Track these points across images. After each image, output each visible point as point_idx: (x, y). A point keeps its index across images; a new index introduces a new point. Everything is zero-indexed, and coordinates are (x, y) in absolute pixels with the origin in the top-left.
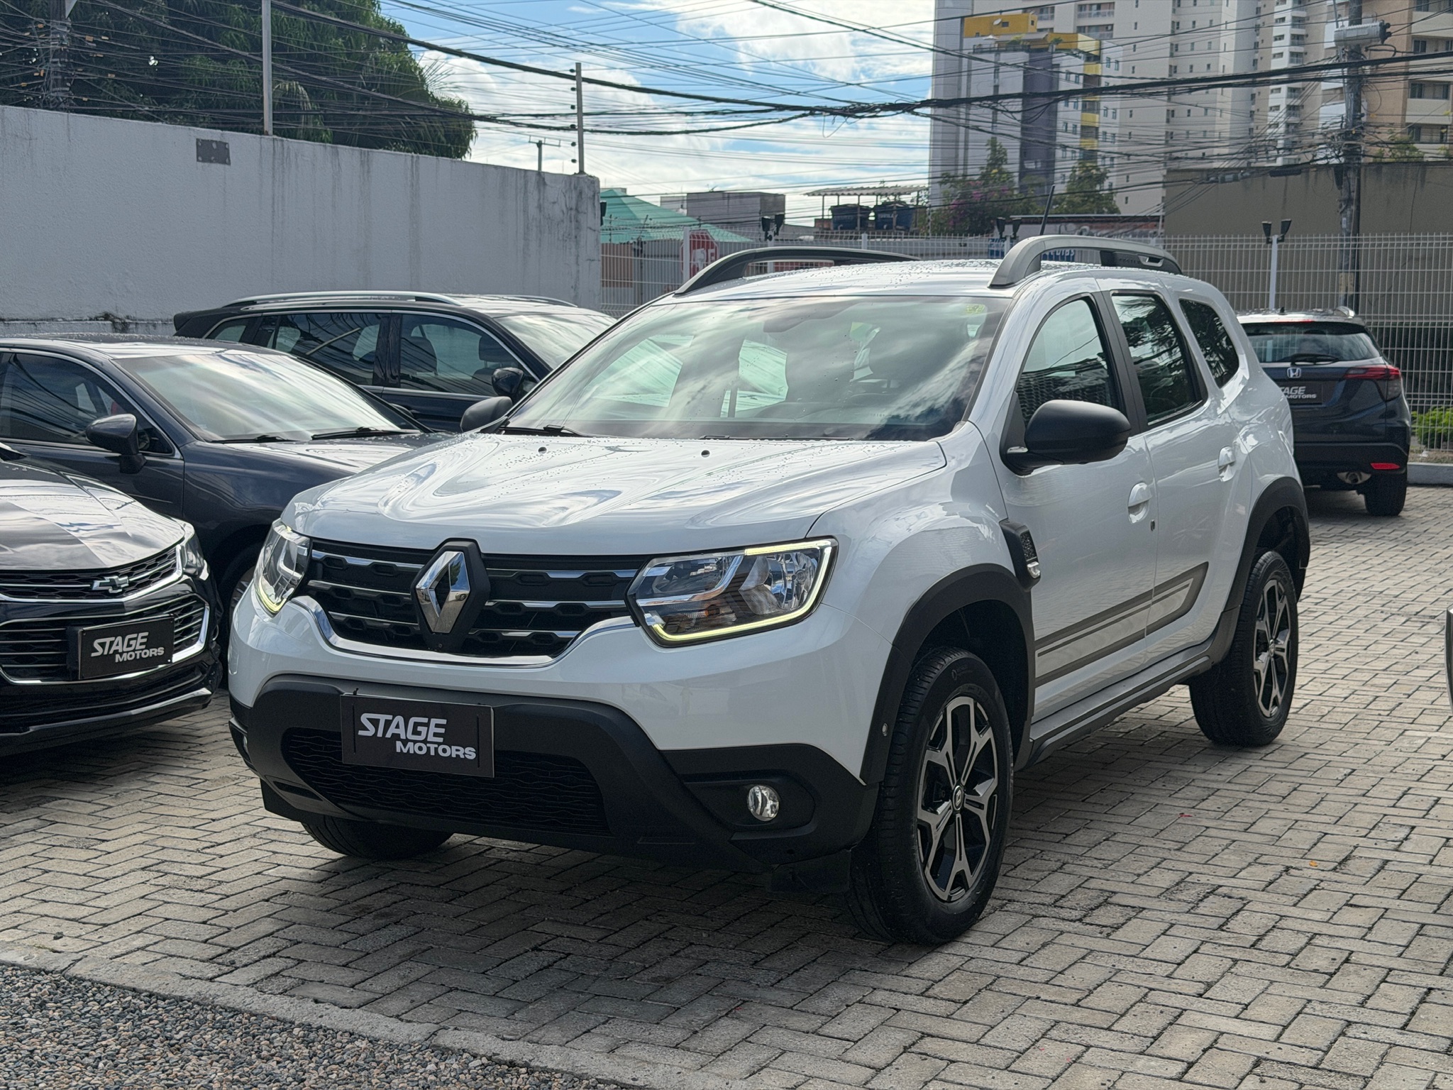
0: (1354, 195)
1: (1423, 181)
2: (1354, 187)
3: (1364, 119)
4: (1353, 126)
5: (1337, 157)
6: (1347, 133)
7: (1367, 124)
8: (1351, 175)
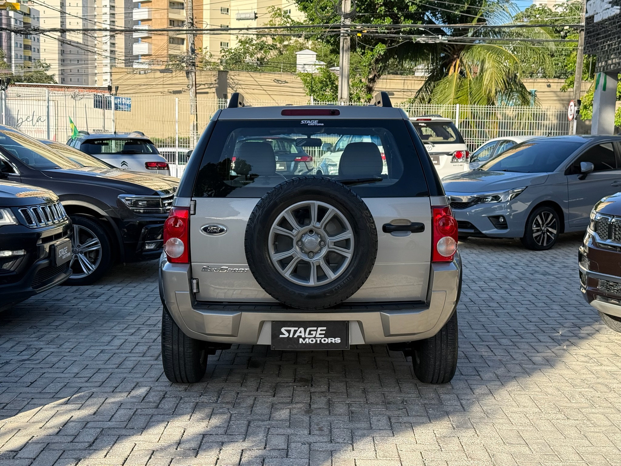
0: (194, 83)
2: (194, 80)
4: (192, 54)
5: (186, 66)
6: (190, 57)
8: (193, 74)
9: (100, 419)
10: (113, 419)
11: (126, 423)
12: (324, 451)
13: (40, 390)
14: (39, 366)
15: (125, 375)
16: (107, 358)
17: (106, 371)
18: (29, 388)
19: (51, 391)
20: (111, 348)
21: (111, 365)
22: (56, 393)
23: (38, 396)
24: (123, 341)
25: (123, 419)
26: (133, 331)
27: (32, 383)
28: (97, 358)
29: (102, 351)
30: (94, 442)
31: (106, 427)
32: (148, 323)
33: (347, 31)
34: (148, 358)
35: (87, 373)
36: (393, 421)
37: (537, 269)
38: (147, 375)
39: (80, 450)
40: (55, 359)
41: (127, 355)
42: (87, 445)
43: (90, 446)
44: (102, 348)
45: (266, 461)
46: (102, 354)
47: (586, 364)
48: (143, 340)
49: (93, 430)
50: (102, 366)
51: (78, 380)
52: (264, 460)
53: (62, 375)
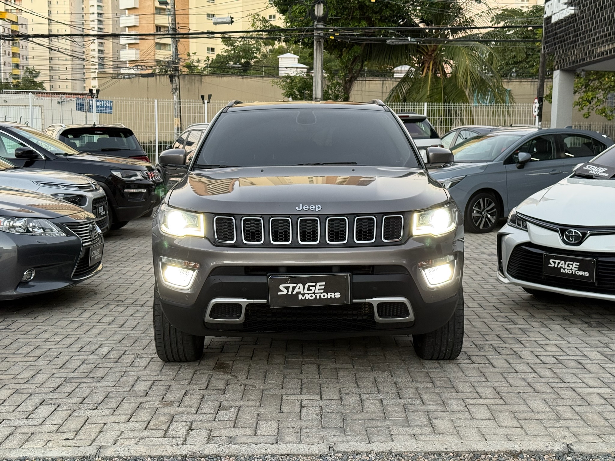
0: (178, 87)
1: (201, 81)
2: (178, 83)
3: (179, 56)
4: (176, 59)
5: (170, 71)
6: (173, 62)
7: (181, 58)
8: (176, 79)
9: (65, 371)
10: (77, 371)
11: (87, 374)
12: (256, 390)
13: (13, 351)
14: (15, 333)
15: (91, 339)
16: (76, 325)
17: (74, 336)
18: (4, 350)
19: (24, 352)
20: (81, 319)
21: (79, 332)
22: (28, 353)
23: (11, 356)
24: (92, 313)
25: (85, 371)
26: (102, 306)
27: (6, 346)
28: (67, 327)
29: (72, 322)
30: (58, 387)
31: (70, 376)
32: (117, 299)
33: (319, 34)
34: (113, 326)
35: (58, 338)
36: (321, 367)
37: (485, 251)
38: (111, 339)
39: (45, 393)
40: (29, 329)
41: (95, 324)
42: (51, 389)
43: (55, 390)
44: (72, 319)
45: (205, 398)
46: (72, 324)
47: (502, 324)
48: (111, 313)
49: (58, 379)
50: (70, 333)
51: (48, 343)
52: (203, 397)
53: (34, 340)
